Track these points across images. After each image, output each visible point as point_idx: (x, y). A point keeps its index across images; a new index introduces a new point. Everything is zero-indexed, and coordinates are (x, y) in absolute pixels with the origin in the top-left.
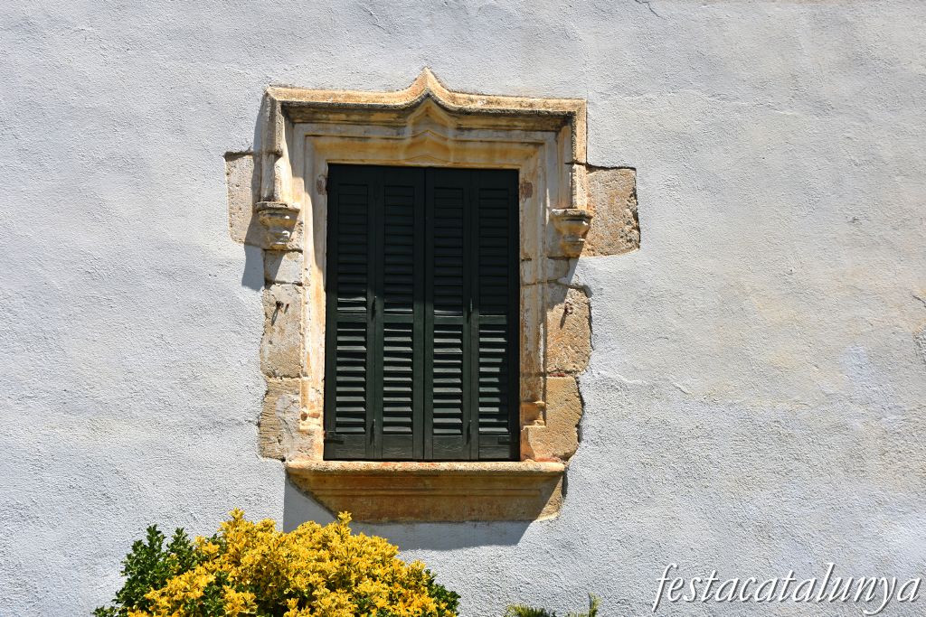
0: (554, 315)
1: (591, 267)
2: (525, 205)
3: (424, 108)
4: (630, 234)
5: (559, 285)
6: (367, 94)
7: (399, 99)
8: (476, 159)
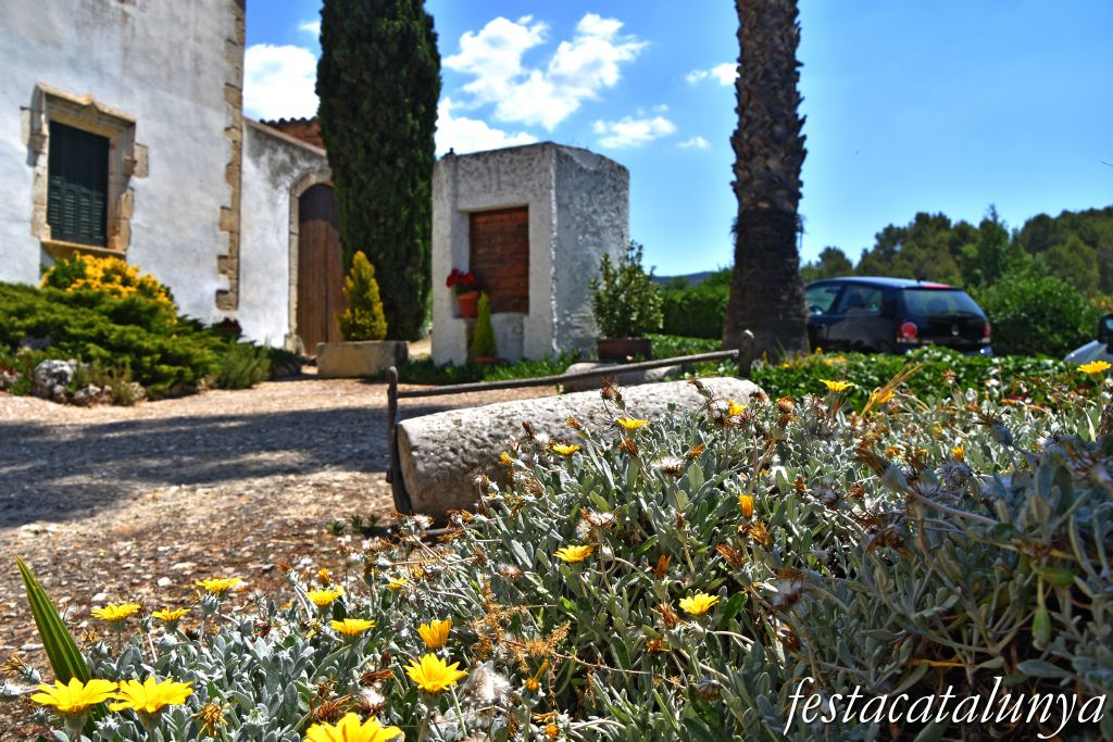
0: (123, 196)
1: (136, 181)
2: (112, 154)
3: (91, 109)
4: (145, 173)
5: (125, 185)
6: (71, 96)
7: (83, 101)
8: (99, 131)
